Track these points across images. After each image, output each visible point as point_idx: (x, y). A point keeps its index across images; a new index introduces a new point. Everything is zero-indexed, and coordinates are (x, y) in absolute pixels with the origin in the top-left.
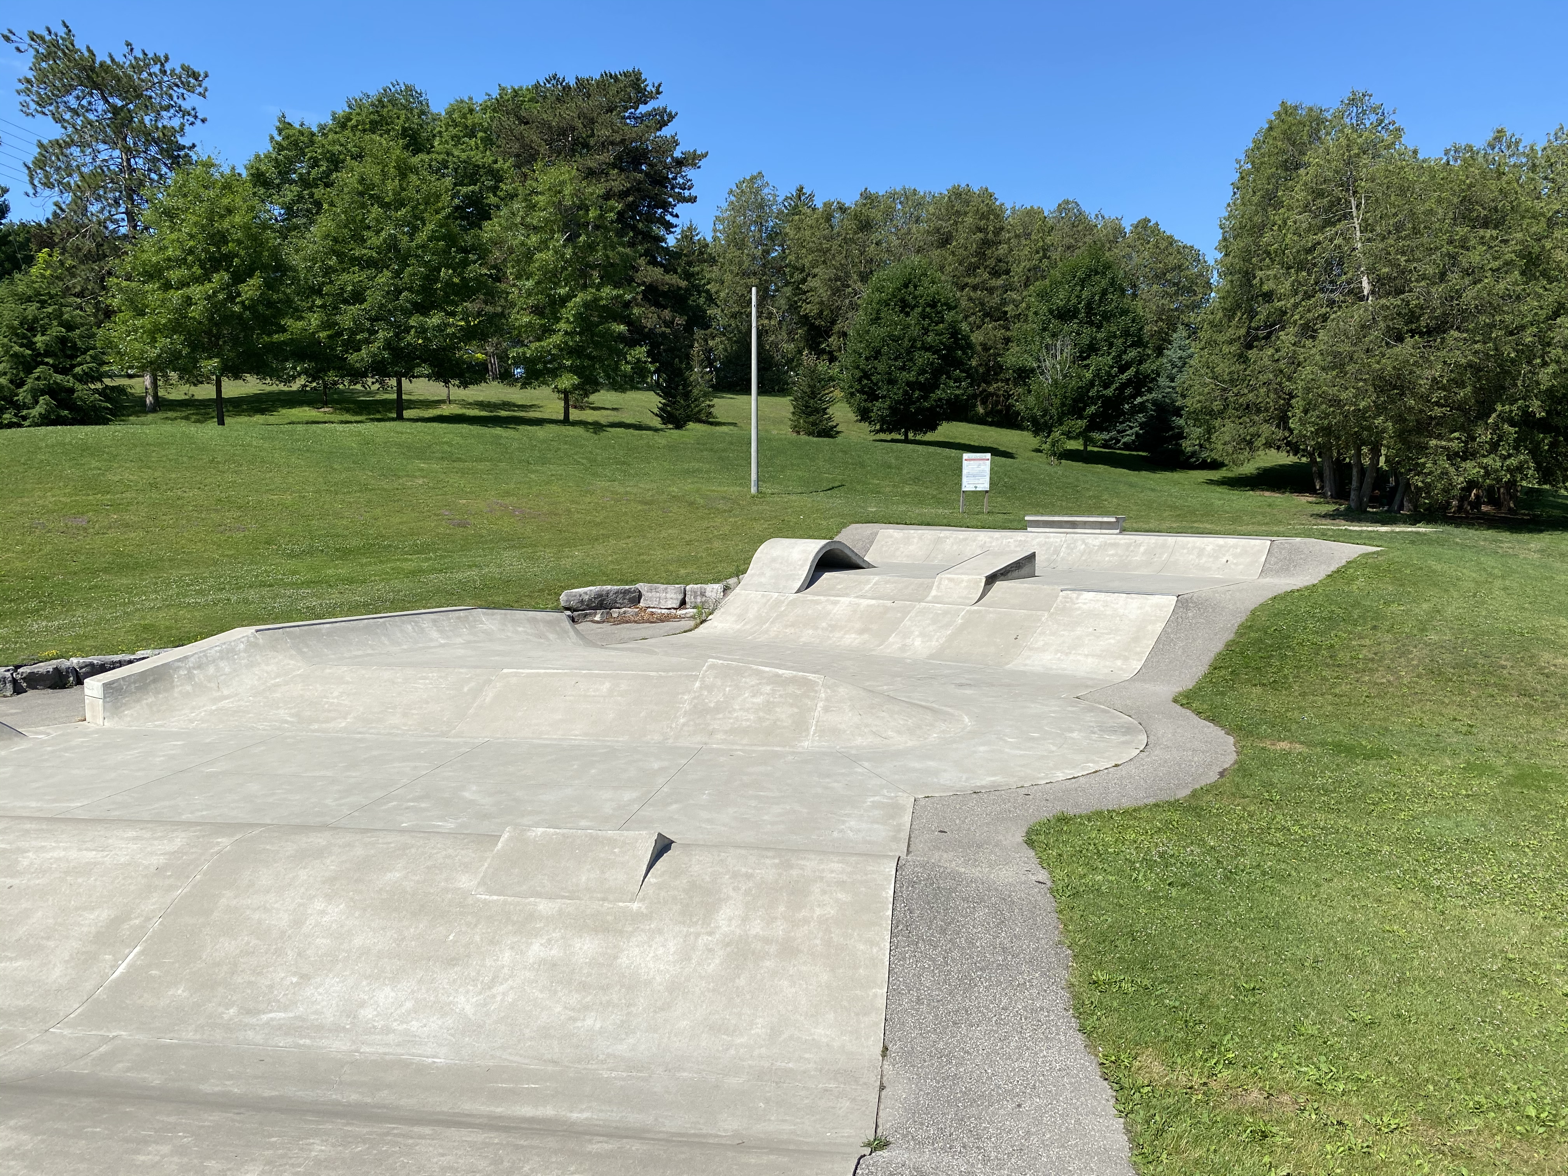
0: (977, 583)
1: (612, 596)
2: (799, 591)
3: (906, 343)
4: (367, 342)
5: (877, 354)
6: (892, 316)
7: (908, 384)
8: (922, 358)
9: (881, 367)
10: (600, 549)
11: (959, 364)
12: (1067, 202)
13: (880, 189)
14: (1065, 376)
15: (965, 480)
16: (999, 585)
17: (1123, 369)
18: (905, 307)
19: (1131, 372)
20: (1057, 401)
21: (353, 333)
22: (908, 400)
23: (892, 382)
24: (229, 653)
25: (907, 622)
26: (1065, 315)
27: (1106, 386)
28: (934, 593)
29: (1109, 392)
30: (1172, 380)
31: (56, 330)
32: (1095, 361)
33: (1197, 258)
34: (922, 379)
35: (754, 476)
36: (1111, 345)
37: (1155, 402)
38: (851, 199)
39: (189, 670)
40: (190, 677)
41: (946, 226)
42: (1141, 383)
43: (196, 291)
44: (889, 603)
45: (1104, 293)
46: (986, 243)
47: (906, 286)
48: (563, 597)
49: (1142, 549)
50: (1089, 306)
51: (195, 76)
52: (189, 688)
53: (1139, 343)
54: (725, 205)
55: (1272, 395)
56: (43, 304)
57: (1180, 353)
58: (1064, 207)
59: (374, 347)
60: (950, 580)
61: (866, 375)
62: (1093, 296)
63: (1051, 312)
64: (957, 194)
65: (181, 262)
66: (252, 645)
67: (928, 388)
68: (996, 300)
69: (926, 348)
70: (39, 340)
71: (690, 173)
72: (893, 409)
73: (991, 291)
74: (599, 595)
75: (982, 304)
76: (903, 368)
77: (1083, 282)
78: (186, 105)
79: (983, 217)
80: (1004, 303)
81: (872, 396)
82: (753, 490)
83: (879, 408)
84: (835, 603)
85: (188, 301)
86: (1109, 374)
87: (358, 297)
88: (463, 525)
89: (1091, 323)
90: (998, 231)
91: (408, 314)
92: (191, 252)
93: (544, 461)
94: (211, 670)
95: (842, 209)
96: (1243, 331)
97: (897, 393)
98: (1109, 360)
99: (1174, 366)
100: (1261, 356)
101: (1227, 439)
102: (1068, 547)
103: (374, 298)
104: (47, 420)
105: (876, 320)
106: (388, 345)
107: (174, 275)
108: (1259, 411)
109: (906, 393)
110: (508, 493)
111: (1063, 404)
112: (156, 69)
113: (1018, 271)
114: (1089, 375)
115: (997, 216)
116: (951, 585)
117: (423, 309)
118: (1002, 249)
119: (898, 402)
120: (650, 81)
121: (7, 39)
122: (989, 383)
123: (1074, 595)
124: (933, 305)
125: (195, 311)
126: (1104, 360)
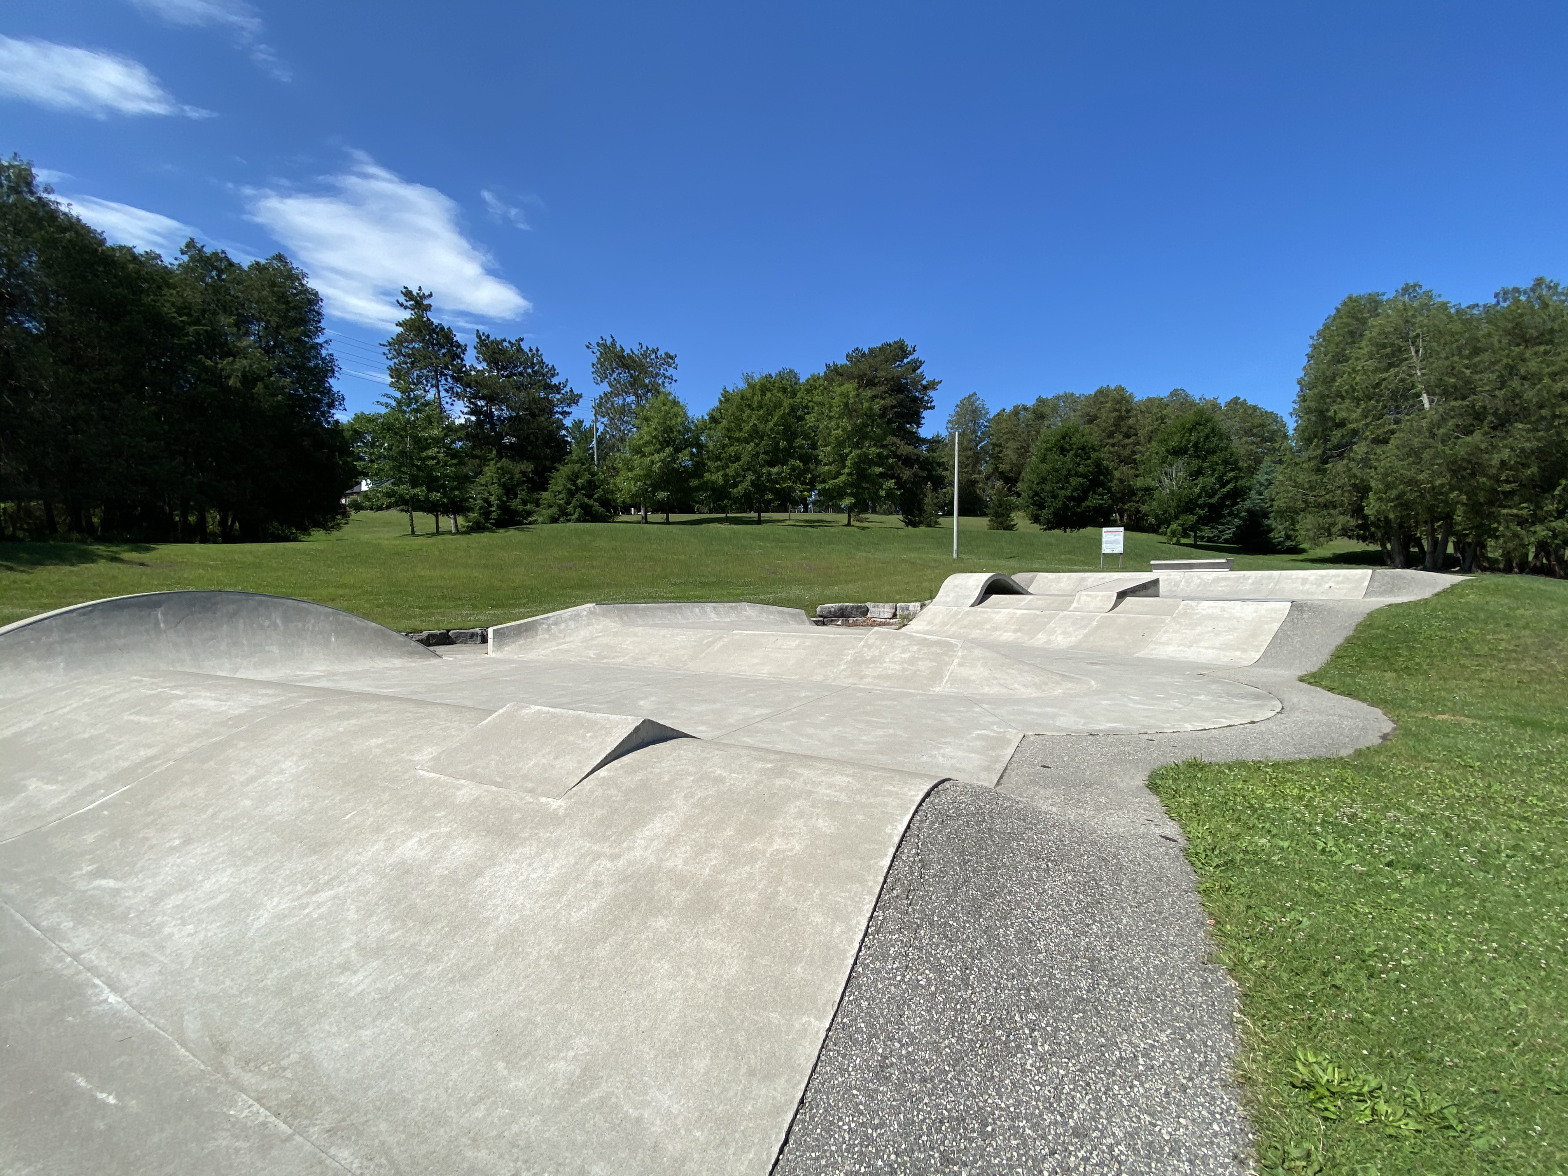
0: (1111, 596)
1: (849, 610)
2: (972, 606)
3: (1065, 472)
4: (742, 482)
5: (1044, 480)
6: (1054, 456)
7: (1066, 497)
8: (1074, 481)
9: (1047, 487)
10: (850, 586)
11: (1102, 484)
12: (1176, 390)
13: (1048, 395)
14: (1179, 488)
15: (1104, 546)
16: (1128, 599)
17: (1223, 486)
18: (1063, 451)
19: (1230, 486)
20: (1173, 504)
21: (734, 478)
22: (1065, 506)
23: (1054, 497)
24: (576, 617)
25: (1052, 625)
26: (1177, 452)
27: (1211, 497)
28: (1074, 605)
29: (1213, 501)
30: (1261, 494)
31: (587, 476)
32: (1201, 480)
33: (1275, 418)
34: (1075, 494)
35: (955, 547)
36: (1214, 470)
37: (1249, 511)
38: (1031, 403)
39: (549, 625)
40: (549, 629)
41: (1093, 412)
42: (1238, 494)
43: (656, 457)
44: (1038, 612)
45: (1207, 437)
46: (1121, 418)
47: (1064, 438)
48: (818, 609)
49: (1250, 581)
50: (1196, 445)
51: (671, 358)
53: (1236, 467)
54: (953, 413)
55: (1346, 494)
56: (583, 464)
57: (1266, 476)
58: (1175, 393)
59: (745, 485)
60: (1087, 595)
61: (1037, 494)
62: (1199, 438)
63: (1167, 451)
64: (1100, 392)
65: (650, 443)
66: (591, 612)
67: (1079, 500)
68: (1127, 452)
69: (1078, 475)
70: (579, 482)
71: (931, 393)
72: (1055, 514)
73: (1124, 447)
74: (841, 609)
75: (1120, 456)
76: (1062, 488)
77: (1190, 431)
78: (667, 374)
79: (1119, 402)
80: (1134, 453)
81: (1041, 507)
82: (955, 556)
83: (1046, 513)
84: (998, 613)
85: (653, 463)
86: (1212, 488)
87: (738, 459)
88: (775, 573)
89: (1198, 457)
90: (1128, 411)
91: (762, 466)
92: (655, 437)
93: (830, 543)
94: (563, 626)
95: (1025, 409)
96: (1320, 452)
97: (1058, 504)
98: (1213, 480)
99: (1261, 485)
100: (1337, 467)
101: (1309, 527)
102: (1186, 581)
103: (745, 458)
104: (578, 520)
105: (1044, 460)
106: (753, 484)
107: (646, 450)
108: (1335, 507)
109: (1064, 503)
110: (805, 558)
111: (1178, 506)
112: (653, 356)
113: (1143, 433)
114: (1197, 490)
115: (1127, 402)
116: (1089, 599)
117: (772, 464)
118: (1131, 421)
119: (1059, 509)
120: (909, 344)
121: (588, 347)
122: (1124, 504)
123: (1194, 603)
124: (1083, 448)
125: (656, 468)
126: (1209, 480)
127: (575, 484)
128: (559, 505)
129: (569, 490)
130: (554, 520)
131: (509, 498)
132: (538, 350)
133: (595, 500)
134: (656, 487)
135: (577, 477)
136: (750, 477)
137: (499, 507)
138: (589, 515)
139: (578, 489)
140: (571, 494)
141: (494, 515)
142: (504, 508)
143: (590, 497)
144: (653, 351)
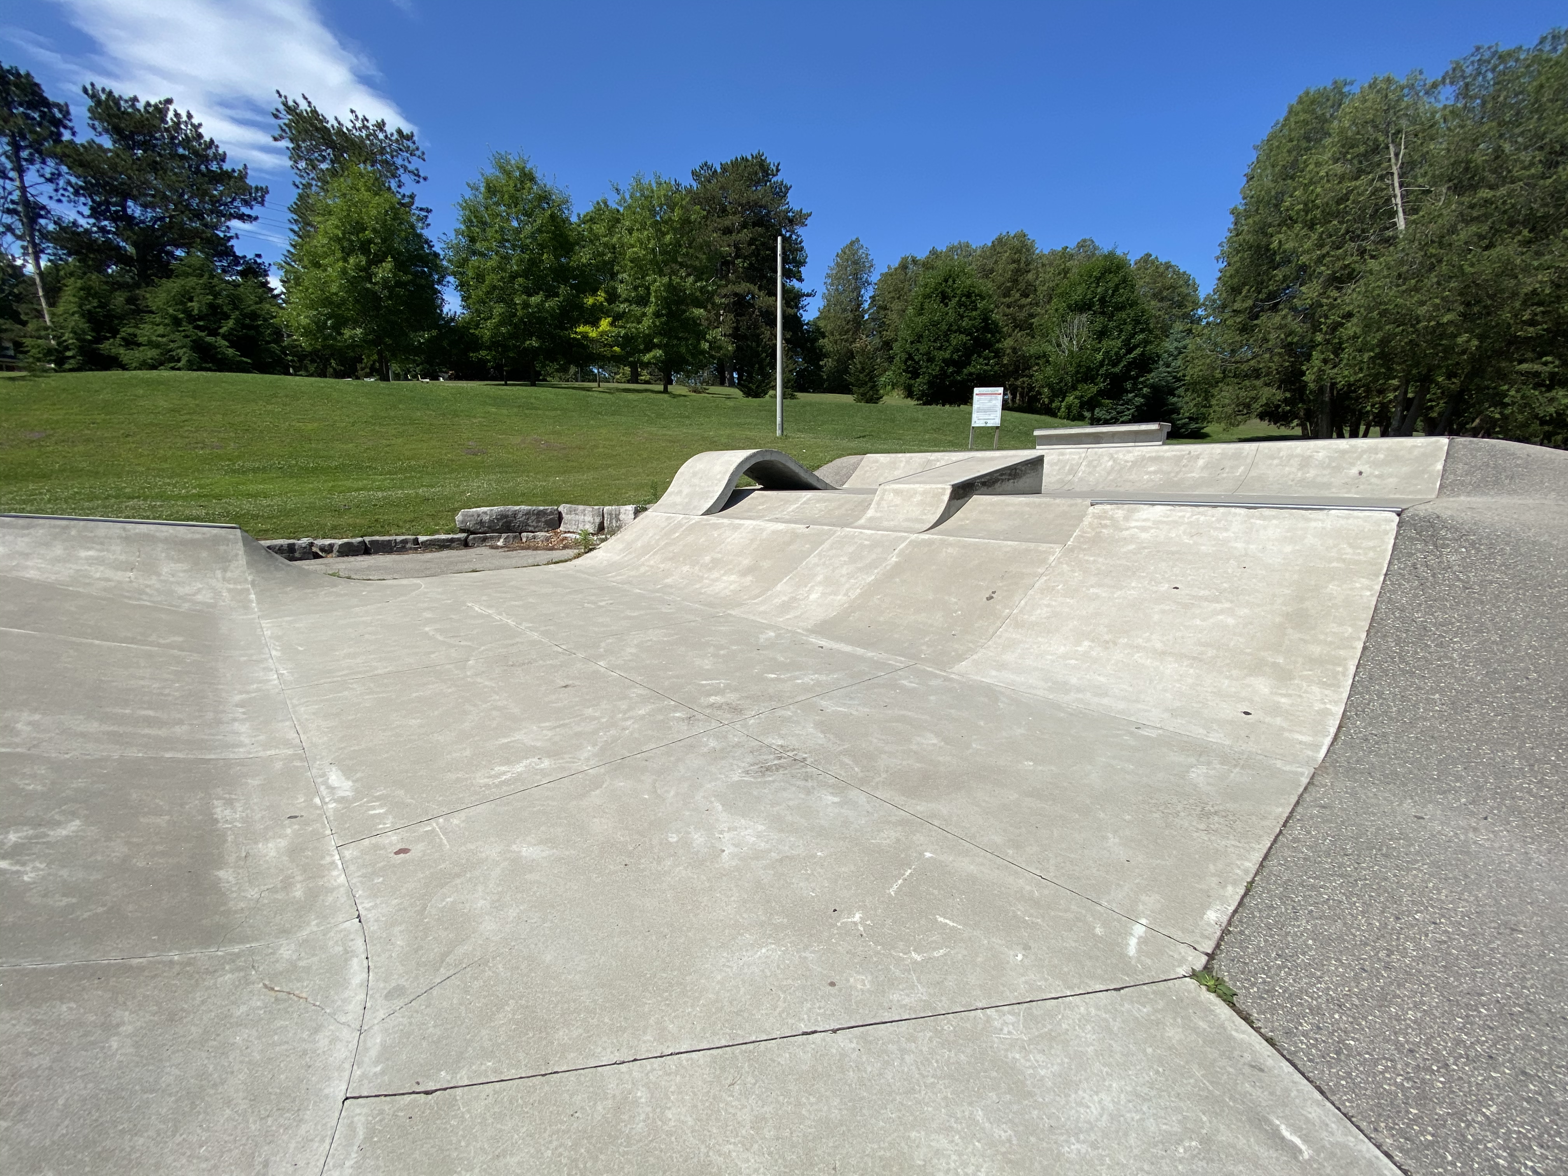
2: (708, 512)
3: (944, 327)
5: (919, 338)
6: (933, 305)
7: (944, 360)
8: (957, 339)
9: (923, 348)
11: (988, 345)
12: (1084, 241)
14: (1081, 349)
15: (975, 416)
17: (1130, 351)
18: (944, 298)
19: (1138, 351)
20: (1071, 369)
22: (943, 374)
23: (931, 360)
25: (813, 559)
26: (1082, 307)
27: (1115, 365)
28: (870, 513)
29: (1117, 370)
30: (1168, 366)
32: (1106, 344)
33: (1187, 280)
34: (955, 357)
35: (779, 419)
36: (1121, 331)
37: (1153, 387)
41: (990, 264)
42: (1145, 364)
44: (801, 528)
45: (1116, 289)
46: (1018, 272)
47: (946, 281)
48: (459, 517)
50: (1102, 301)
53: (1147, 330)
57: (1176, 344)
58: (1082, 245)
60: (897, 492)
61: (910, 357)
62: (1106, 291)
63: (1069, 307)
64: (1000, 240)
67: (960, 365)
68: (1023, 314)
69: (960, 331)
71: (799, 230)
72: (930, 384)
73: (1021, 307)
74: (503, 516)
75: (1015, 319)
76: (940, 348)
77: (1098, 280)
79: (1019, 251)
80: (1032, 316)
81: (915, 374)
82: (778, 433)
83: (920, 383)
86: (1117, 354)
89: (1103, 313)
90: (1028, 264)
97: (934, 370)
98: (1119, 343)
99: (1170, 355)
102: (1089, 464)
105: (920, 311)
109: (942, 369)
111: (1077, 372)
113: (1042, 290)
114: (1099, 357)
115: (1028, 250)
116: (898, 500)
118: (1030, 276)
119: (936, 377)
124: (968, 296)
126: (1114, 344)
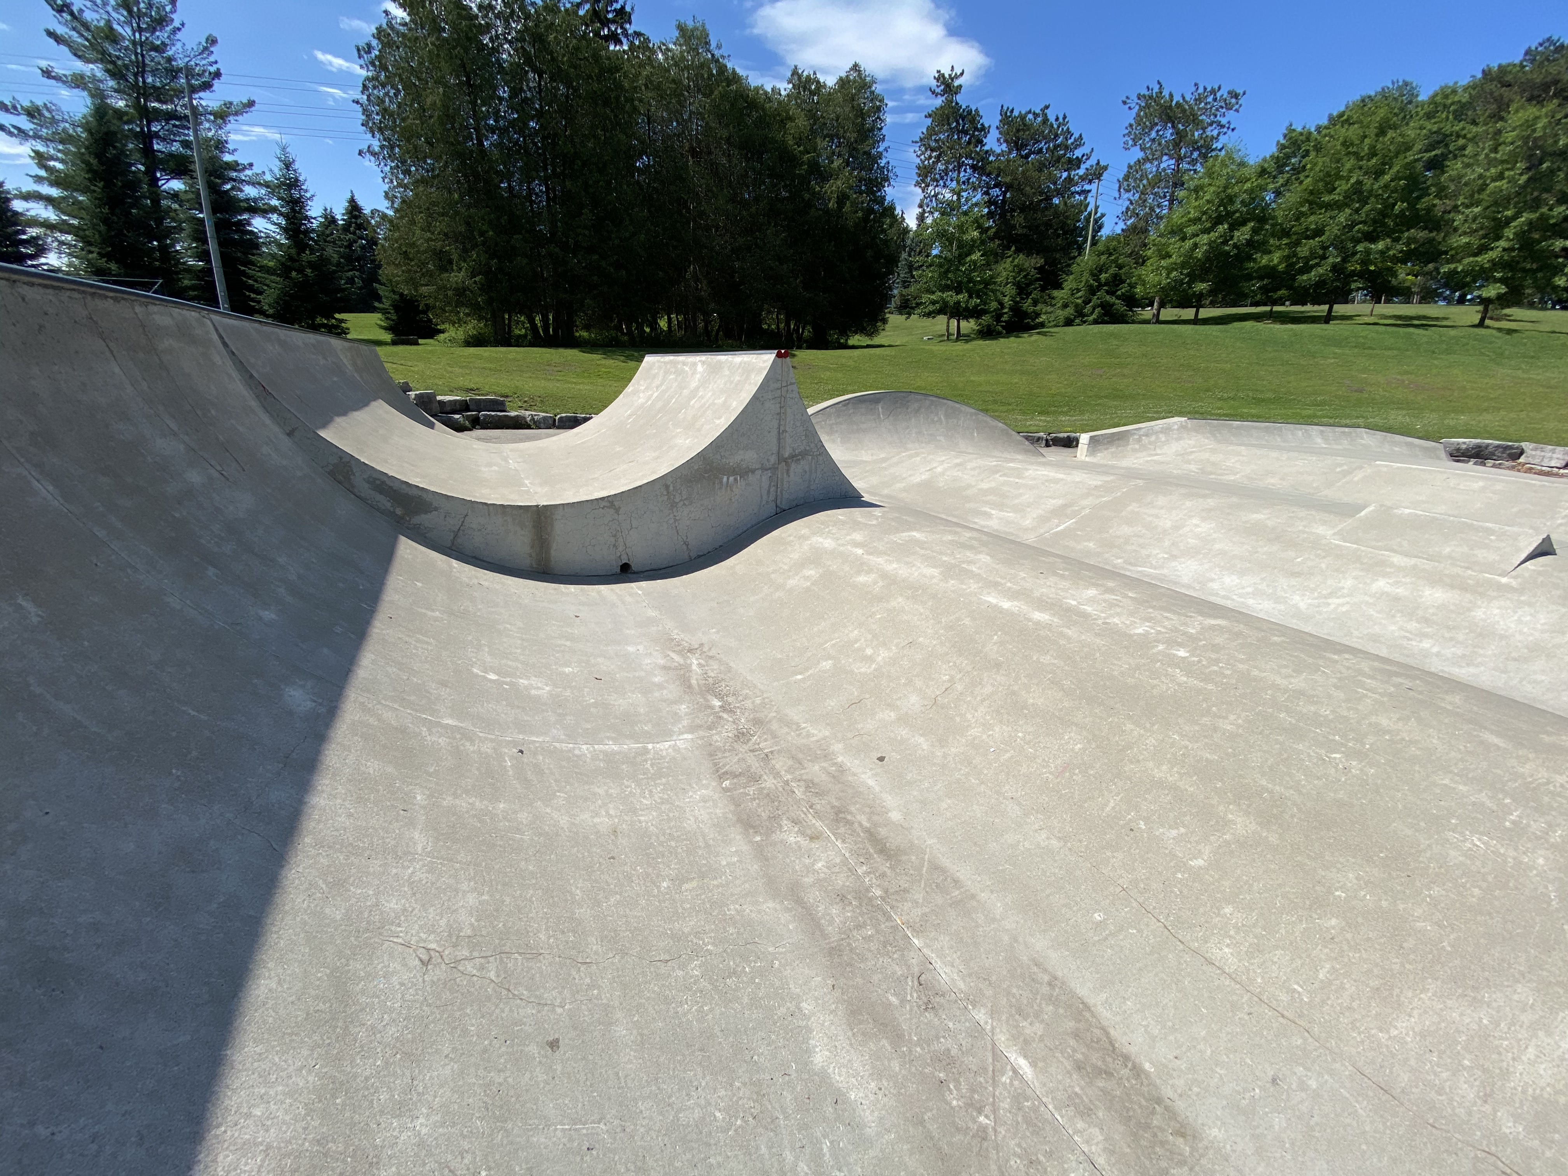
1: (1490, 449)
4: (1318, 265)
21: (1307, 260)
24: (1167, 430)
31: (1113, 270)
39: (1140, 436)
40: (1139, 440)
43: (1202, 239)
51: (1236, 96)
52: (1137, 446)
56: (1111, 254)
59: (1321, 270)
65: (1196, 221)
66: (1183, 427)
70: (1103, 276)
78: (1224, 121)
85: (1196, 246)
87: (1319, 232)
88: (1361, 391)
91: (1358, 241)
92: (1204, 213)
93: (1449, 352)
94: (1153, 438)
103: (1332, 231)
104: (1096, 322)
106: (1334, 268)
107: (1189, 230)
112: (1210, 99)
117: (1371, 237)
125: (1199, 254)
127: (1098, 280)
128: (1077, 305)
129: (1091, 286)
130: (1069, 322)
131: (1022, 299)
132: (1065, 117)
133: (1118, 298)
134: (1193, 278)
135: (1101, 271)
136: (1334, 258)
137: (1011, 309)
138: (1110, 316)
139: (1100, 285)
140: (1092, 291)
141: (1005, 318)
142: (1016, 310)
143: (1111, 293)
144: (1213, 92)
